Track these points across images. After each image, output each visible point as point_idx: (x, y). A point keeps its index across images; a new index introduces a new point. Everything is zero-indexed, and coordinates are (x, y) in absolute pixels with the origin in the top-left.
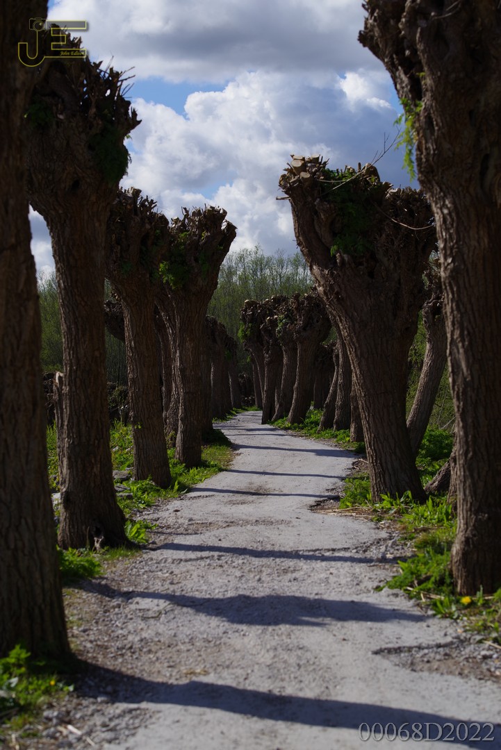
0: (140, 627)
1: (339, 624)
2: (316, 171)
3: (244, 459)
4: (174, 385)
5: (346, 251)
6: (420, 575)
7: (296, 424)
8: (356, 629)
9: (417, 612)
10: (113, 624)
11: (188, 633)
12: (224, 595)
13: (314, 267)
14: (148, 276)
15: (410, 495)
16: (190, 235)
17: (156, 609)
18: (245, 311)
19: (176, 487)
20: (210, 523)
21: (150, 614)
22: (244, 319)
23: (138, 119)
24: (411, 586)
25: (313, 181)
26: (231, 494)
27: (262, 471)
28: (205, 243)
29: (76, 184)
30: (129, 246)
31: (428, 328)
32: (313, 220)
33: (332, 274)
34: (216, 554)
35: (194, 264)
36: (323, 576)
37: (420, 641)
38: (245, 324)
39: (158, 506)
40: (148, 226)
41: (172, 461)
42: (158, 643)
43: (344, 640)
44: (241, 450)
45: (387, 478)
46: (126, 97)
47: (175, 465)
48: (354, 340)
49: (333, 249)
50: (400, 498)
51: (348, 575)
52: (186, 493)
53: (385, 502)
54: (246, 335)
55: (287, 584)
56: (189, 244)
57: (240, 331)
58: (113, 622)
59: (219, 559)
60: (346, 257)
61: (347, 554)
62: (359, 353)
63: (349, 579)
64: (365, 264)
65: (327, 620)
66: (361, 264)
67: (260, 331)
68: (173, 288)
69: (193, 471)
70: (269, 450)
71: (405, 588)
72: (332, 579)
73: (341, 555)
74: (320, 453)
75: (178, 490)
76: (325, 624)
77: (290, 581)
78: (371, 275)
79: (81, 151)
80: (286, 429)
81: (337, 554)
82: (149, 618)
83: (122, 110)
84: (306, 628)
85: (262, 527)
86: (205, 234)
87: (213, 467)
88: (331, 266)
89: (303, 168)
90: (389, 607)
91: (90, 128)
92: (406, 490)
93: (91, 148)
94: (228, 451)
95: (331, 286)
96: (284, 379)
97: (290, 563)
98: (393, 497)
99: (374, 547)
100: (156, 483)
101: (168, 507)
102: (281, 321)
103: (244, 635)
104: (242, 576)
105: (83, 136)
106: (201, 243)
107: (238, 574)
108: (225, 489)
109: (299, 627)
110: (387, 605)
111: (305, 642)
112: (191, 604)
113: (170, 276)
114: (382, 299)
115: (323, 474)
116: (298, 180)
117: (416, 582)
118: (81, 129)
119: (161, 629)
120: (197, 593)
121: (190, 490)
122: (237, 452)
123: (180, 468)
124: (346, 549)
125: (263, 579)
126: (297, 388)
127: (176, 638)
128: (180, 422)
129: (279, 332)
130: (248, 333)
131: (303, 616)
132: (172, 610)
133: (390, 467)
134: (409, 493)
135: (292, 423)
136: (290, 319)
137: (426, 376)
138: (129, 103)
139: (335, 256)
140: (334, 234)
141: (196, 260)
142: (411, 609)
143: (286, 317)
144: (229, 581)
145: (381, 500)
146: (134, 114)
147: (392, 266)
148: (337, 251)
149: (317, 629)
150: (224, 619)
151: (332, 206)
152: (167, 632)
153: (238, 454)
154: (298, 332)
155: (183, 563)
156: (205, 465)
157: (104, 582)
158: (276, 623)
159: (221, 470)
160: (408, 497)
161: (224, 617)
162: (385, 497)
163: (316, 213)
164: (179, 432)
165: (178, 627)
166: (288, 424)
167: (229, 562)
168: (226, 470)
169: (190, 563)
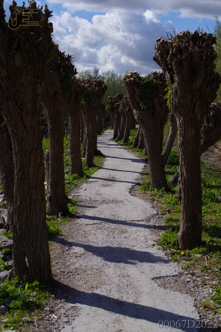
0: (75, 262)
1: (141, 264)
2: (136, 77)
3: (108, 163)
4: (84, 135)
5: (145, 105)
6: (167, 241)
7: (125, 143)
8: (146, 266)
9: (166, 258)
10: (66, 259)
11: (91, 265)
12: (102, 245)
13: (134, 110)
14: (77, 105)
15: (164, 189)
16: (92, 88)
17: (80, 253)
18: (109, 100)
19: (85, 177)
20: (97, 200)
21: (78, 255)
22: (108, 103)
23: (77, 72)
24: (164, 245)
25: (135, 81)
26: (103, 180)
27: (113, 169)
28: (96, 92)
29: (55, 94)
30: (71, 95)
31: (171, 122)
32: (134, 94)
33: (140, 113)
34: (99, 222)
35: (93, 99)
36: (135, 236)
37: (167, 273)
38: (108, 105)
39: (79, 186)
40: (78, 89)
41: (83, 164)
42: (81, 270)
43: (142, 272)
44: (107, 158)
45: (156, 182)
46: (73, 64)
47: (84, 166)
48: (147, 135)
49: (141, 104)
50: (160, 190)
51: (143, 236)
52: (88, 179)
53: (155, 191)
54: (108, 109)
55: (123, 239)
56: (91, 92)
57: (107, 107)
58: (66, 258)
59: (100, 224)
60: (145, 107)
61: (143, 223)
62: (148, 140)
63: (144, 238)
64: (151, 110)
65: (137, 262)
66: (150, 110)
67: (113, 108)
68: (85, 106)
69: (90, 169)
70: (116, 159)
71: (162, 245)
72: (138, 238)
73: (141, 223)
74: (133, 160)
75: (86, 178)
76: (136, 264)
77: (124, 238)
78: (153, 113)
79: (57, 83)
80: (121, 145)
81: (140, 223)
82: (77, 257)
83: (72, 69)
84: (130, 265)
85: (114, 204)
86: (97, 88)
87: (97, 167)
88: (140, 110)
89: (131, 76)
90: (157, 256)
91: (61, 76)
92: (163, 187)
93: (61, 82)
94: (102, 158)
95: (139, 117)
96: (121, 126)
97: (124, 227)
98: (158, 189)
99: (152, 219)
100: (78, 175)
101: (82, 187)
102: (121, 107)
103: (109, 267)
104: (108, 234)
105: (58, 78)
106: (95, 91)
107: (107, 233)
108: (101, 177)
109: (128, 265)
110: (156, 254)
111: (129, 273)
112: (92, 250)
113: (85, 102)
114: (157, 122)
115: (134, 171)
116: (130, 81)
117: (166, 243)
118: (57, 76)
119: (82, 263)
120: (93, 243)
121: (90, 178)
122: (105, 159)
123: (86, 167)
124: (143, 220)
125: (115, 236)
126: (126, 131)
127: (87, 268)
128: (86, 151)
129: (120, 110)
130: (109, 108)
131: (129, 259)
132: (85, 254)
133: (157, 178)
134: (163, 188)
135: (124, 143)
136: (124, 106)
137: (170, 137)
138: (74, 66)
139: (141, 107)
140: (141, 99)
141: (94, 97)
142: (164, 257)
143: (122, 106)
144: (104, 237)
145: (154, 190)
146: (76, 70)
147: (160, 111)
148: (142, 105)
149: (133, 266)
150: (102, 258)
151: (141, 90)
152: (84, 264)
153: (106, 160)
154: (126, 112)
155: (88, 226)
156: (94, 166)
157: (62, 237)
158: (120, 262)
159: (100, 168)
160: (163, 189)
161: (103, 257)
162: (155, 189)
163: (135, 92)
164: (86, 155)
165: (87, 262)
166: (122, 143)
167: (104, 226)
168: (102, 168)
169: (90, 226)
